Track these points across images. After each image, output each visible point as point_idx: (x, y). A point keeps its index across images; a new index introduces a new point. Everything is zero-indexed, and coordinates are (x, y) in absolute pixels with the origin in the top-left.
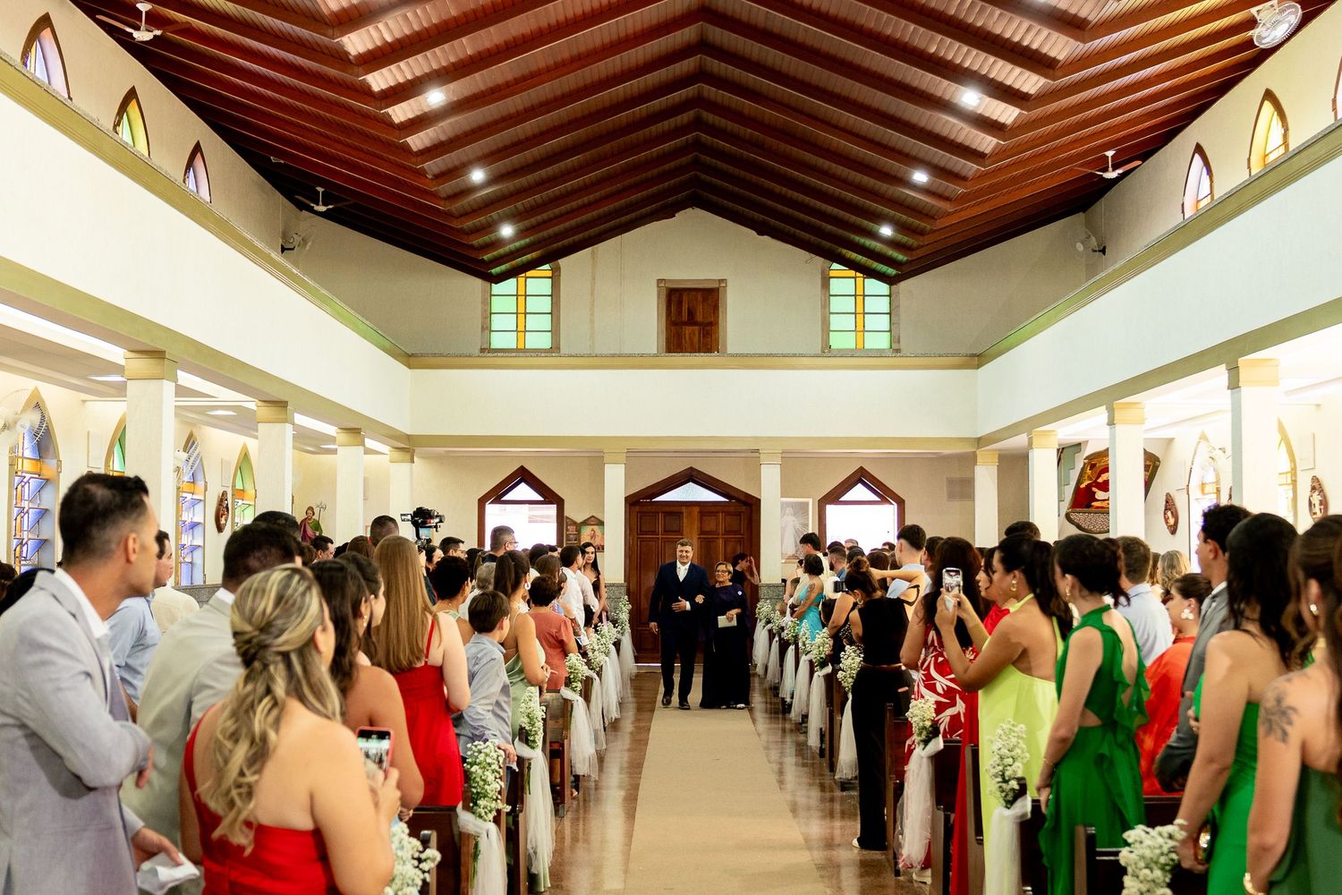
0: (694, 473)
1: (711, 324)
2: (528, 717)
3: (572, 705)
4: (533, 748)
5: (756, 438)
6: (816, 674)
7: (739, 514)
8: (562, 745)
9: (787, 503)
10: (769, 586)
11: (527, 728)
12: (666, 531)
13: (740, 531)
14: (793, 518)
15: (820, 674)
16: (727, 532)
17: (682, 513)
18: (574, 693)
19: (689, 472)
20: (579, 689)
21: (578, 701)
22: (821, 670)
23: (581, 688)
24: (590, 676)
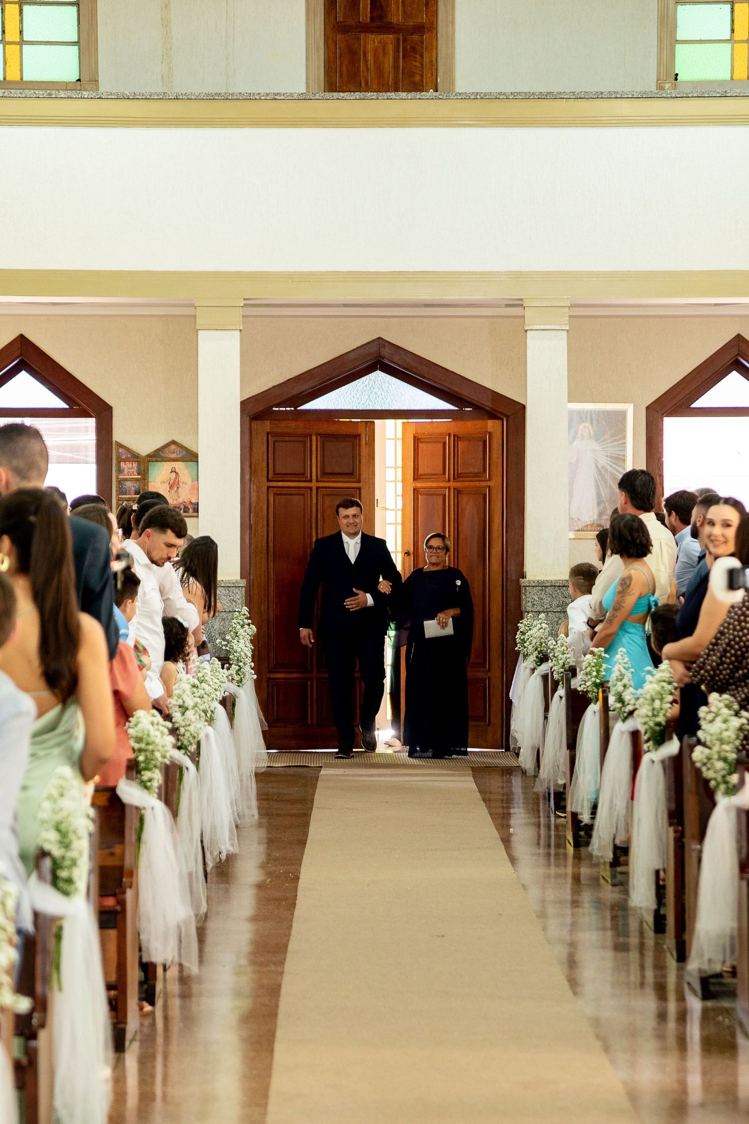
0: (386, 352)
1: (420, 29)
2: (58, 829)
3: (142, 820)
4: (66, 893)
5: (517, 276)
6: (646, 759)
7: (480, 439)
8: (122, 903)
9: (580, 413)
10: (542, 586)
11: (57, 852)
12: (325, 474)
13: (482, 472)
14: (595, 445)
15: (655, 757)
17: (358, 436)
18: (146, 791)
19: (374, 349)
20: (155, 784)
21: (153, 808)
22: (656, 750)
23: (161, 781)
24: (179, 761)
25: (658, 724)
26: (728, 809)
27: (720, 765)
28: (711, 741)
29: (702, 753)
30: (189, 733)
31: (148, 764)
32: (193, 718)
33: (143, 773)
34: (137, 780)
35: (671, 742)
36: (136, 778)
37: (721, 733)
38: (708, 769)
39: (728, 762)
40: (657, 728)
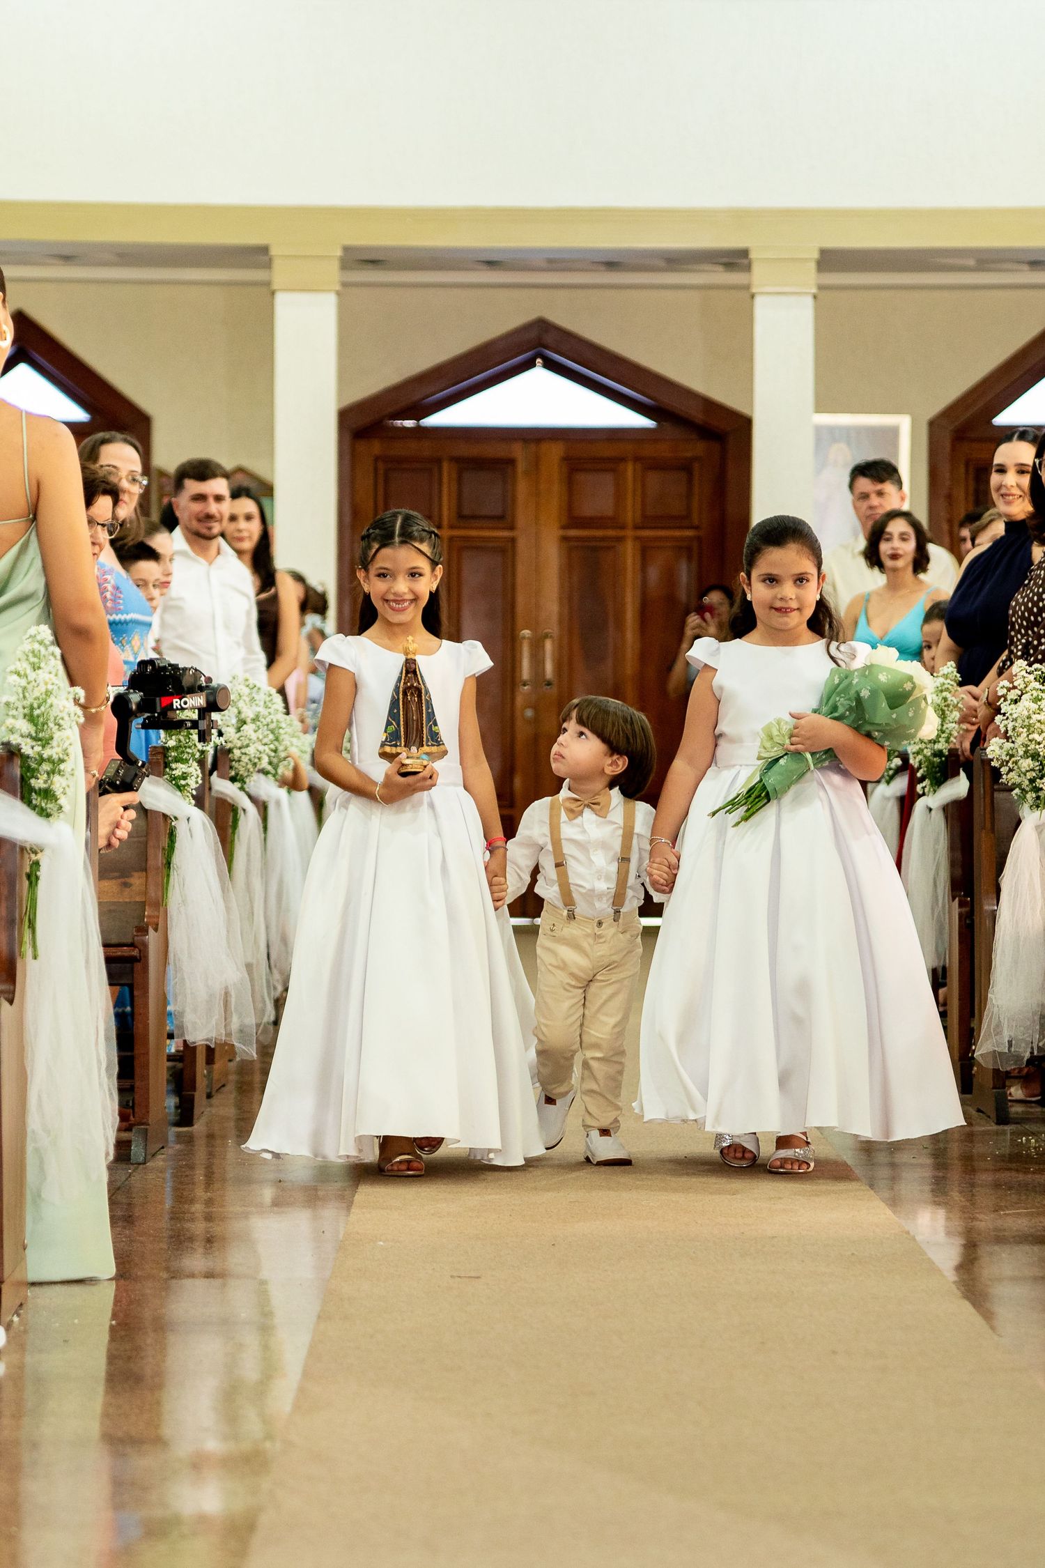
0: (549, 339)
3: (172, 835)
5: (741, 216)
6: (920, 805)
7: (685, 467)
9: (832, 429)
12: (463, 518)
13: (688, 516)
15: (933, 801)
16: (647, 521)
17: (511, 462)
18: (179, 793)
19: (533, 334)
20: (193, 783)
21: (188, 819)
22: (935, 791)
23: (200, 782)
24: (232, 798)
25: (939, 754)
26: (1039, 829)
27: (1027, 763)
28: (1014, 729)
29: (1001, 748)
30: (248, 757)
31: (183, 752)
32: (254, 736)
33: (174, 766)
34: (165, 777)
35: (956, 778)
36: (164, 775)
37: (1029, 717)
38: (1011, 770)
39: (1038, 762)
40: (937, 760)
